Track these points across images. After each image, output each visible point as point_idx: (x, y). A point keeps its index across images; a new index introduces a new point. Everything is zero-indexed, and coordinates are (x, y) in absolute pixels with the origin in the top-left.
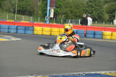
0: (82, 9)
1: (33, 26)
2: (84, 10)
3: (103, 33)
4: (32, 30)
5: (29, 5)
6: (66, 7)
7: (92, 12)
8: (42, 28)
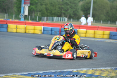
0: (57, 6)
1: (7, 23)
2: (59, 8)
3: (77, 30)
4: (6, 27)
5: (3, 2)
6: (41, 5)
7: (68, 10)
8: (17, 26)
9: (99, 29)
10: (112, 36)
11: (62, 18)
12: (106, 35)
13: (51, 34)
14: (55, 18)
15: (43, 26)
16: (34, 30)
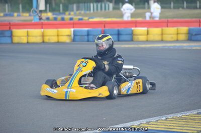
1: (10, 28)
4: (10, 35)
8: (28, 32)
9: (169, 24)
10: (192, 35)
11: (103, 5)
12: (181, 34)
13: (88, 41)
14: (92, 5)
15: (73, 28)
16: (58, 36)
